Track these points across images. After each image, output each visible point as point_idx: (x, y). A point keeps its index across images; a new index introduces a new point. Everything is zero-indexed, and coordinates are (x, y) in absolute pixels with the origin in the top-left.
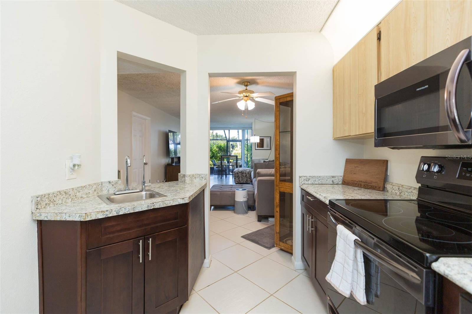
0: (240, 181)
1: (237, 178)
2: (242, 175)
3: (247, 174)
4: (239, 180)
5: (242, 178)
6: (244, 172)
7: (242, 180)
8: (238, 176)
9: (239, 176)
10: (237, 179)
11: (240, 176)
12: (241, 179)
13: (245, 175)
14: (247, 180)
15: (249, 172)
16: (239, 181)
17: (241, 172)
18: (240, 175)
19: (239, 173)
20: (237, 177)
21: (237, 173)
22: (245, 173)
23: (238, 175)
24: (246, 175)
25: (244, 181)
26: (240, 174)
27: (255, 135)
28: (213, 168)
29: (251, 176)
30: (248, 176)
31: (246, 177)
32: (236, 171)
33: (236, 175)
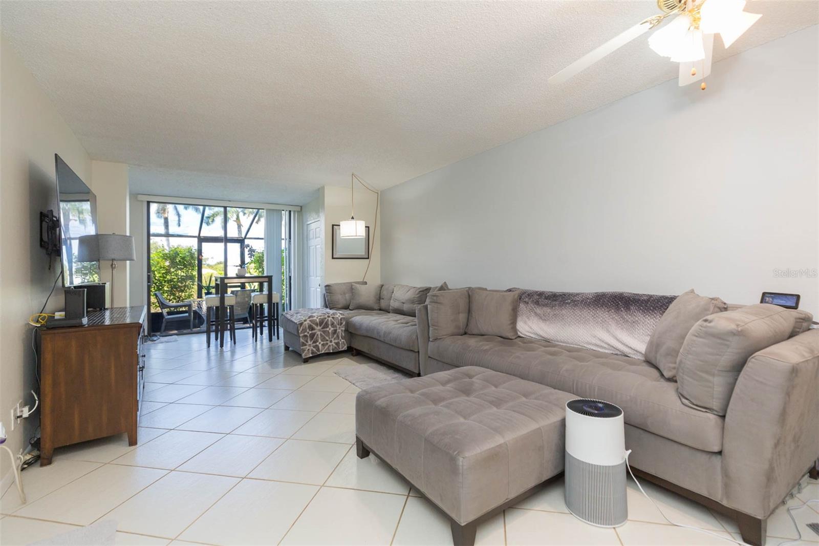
0: (318, 350)
1: (310, 343)
2: (324, 332)
4: (317, 347)
5: (323, 339)
6: (330, 323)
7: (323, 345)
8: (312, 336)
9: (315, 333)
11: (319, 333)
12: (320, 344)
13: (332, 329)
14: (337, 344)
15: (341, 319)
16: (314, 349)
17: (321, 322)
18: (318, 330)
19: (314, 325)
20: (311, 341)
21: (311, 327)
22: (333, 324)
23: (313, 331)
24: (335, 331)
25: (331, 348)
26: (319, 328)
27: (353, 218)
28: (161, 314)
29: (346, 331)
30: (340, 330)
31: (335, 336)
32: (305, 321)
33: (306, 334)
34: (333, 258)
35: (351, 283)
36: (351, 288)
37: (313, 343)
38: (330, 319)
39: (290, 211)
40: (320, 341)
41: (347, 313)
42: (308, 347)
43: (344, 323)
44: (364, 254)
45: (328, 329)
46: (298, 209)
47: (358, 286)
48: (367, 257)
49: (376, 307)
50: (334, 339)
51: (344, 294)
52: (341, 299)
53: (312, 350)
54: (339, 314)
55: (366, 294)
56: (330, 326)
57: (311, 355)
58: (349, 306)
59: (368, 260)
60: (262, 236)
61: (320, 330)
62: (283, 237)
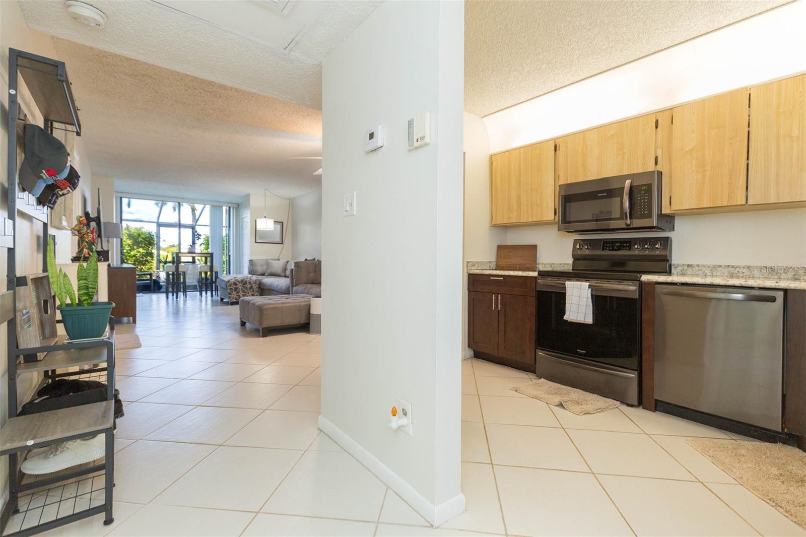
2: (244, 287)
3: (254, 284)
4: (239, 296)
5: (243, 291)
6: (248, 282)
8: (236, 289)
9: (238, 288)
10: (234, 294)
11: (240, 288)
12: (241, 294)
13: (249, 286)
14: (253, 295)
15: (256, 280)
16: (237, 297)
17: (242, 281)
18: (240, 286)
19: (238, 283)
20: (235, 291)
21: (235, 284)
22: (250, 283)
23: (237, 286)
26: (240, 284)
27: (265, 217)
29: (259, 287)
30: (255, 287)
31: (251, 290)
32: (232, 279)
33: (232, 287)
34: (256, 242)
35: (267, 259)
36: (267, 263)
37: (237, 293)
38: (248, 279)
39: (230, 208)
40: (241, 292)
41: (260, 277)
42: (233, 296)
43: (258, 283)
44: (279, 240)
45: (246, 286)
46: (236, 206)
47: (272, 261)
48: (281, 242)
49: (283, 274)
50: (251, 292)
51: (262, 266)
52: (260, 269)
53: (236, 298)
54: (254, 278)
55: (277, 266)
56: (248, 284)
57: (235, 300)
58: (265, 274)
59: (282, 245)
60: (208, 224)
61: (241, 286)
62: (224, 225)
